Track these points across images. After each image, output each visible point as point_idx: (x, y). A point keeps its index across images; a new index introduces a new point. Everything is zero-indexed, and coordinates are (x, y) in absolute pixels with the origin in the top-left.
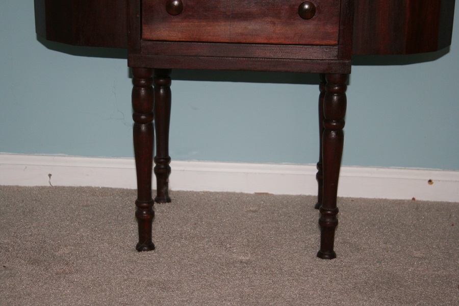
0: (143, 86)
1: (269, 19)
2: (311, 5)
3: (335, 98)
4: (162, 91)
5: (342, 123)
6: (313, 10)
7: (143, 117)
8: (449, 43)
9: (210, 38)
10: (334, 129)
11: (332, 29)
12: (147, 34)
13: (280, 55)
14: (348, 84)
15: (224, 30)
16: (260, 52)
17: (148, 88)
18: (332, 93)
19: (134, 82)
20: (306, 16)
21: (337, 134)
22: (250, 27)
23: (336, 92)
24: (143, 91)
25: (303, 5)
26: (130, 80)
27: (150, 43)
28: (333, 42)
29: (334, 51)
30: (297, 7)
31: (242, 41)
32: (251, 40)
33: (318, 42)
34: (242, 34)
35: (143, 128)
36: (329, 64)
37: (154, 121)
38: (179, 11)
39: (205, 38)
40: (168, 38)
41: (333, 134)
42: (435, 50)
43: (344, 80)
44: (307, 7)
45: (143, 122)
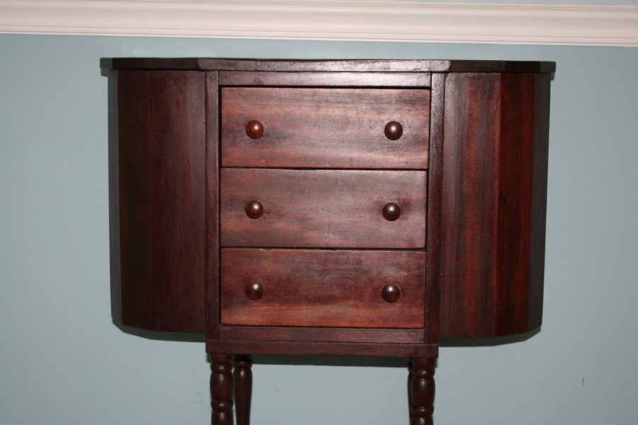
0: (221, 372)
1: (352, 302)
2: (395, 288)
3: (423, 382)
4: (242, 373)
5: (431, 409)
6: (397, 294)
7: (222, 405)
8: (540, 323)
9: (291, 323)
10: (423, 415)
11: (418, 312)
12: (226, 319)
13: (364, 339)
14: (436, 367)
15: (306, 314)
16: (343, 336)
17: (227, 373)
18: (420, 377)
19: (212, 368)
20: (389, 298)
21: (426, 421)
22: (332, 311)
23: (424, 376)
24: (222, 377)
25: (386, 287)
26: (209, 365)
27: (229, 328)
28: (419, 325)
29: (421, 335)
30: (381, 290)
31: (324, 325)
32: (334, 325)
33: (403, 326)
34: (324, 318)
35: (222, 416)
36: (415, 347)
37: (234, 407)
38: (258, 295)
39: (286, 322)
40: (248, 323)
41: (422, 420)
42: (525, 331)
43: (431, 364)
44: (391, 289)
45: (221, 410)
